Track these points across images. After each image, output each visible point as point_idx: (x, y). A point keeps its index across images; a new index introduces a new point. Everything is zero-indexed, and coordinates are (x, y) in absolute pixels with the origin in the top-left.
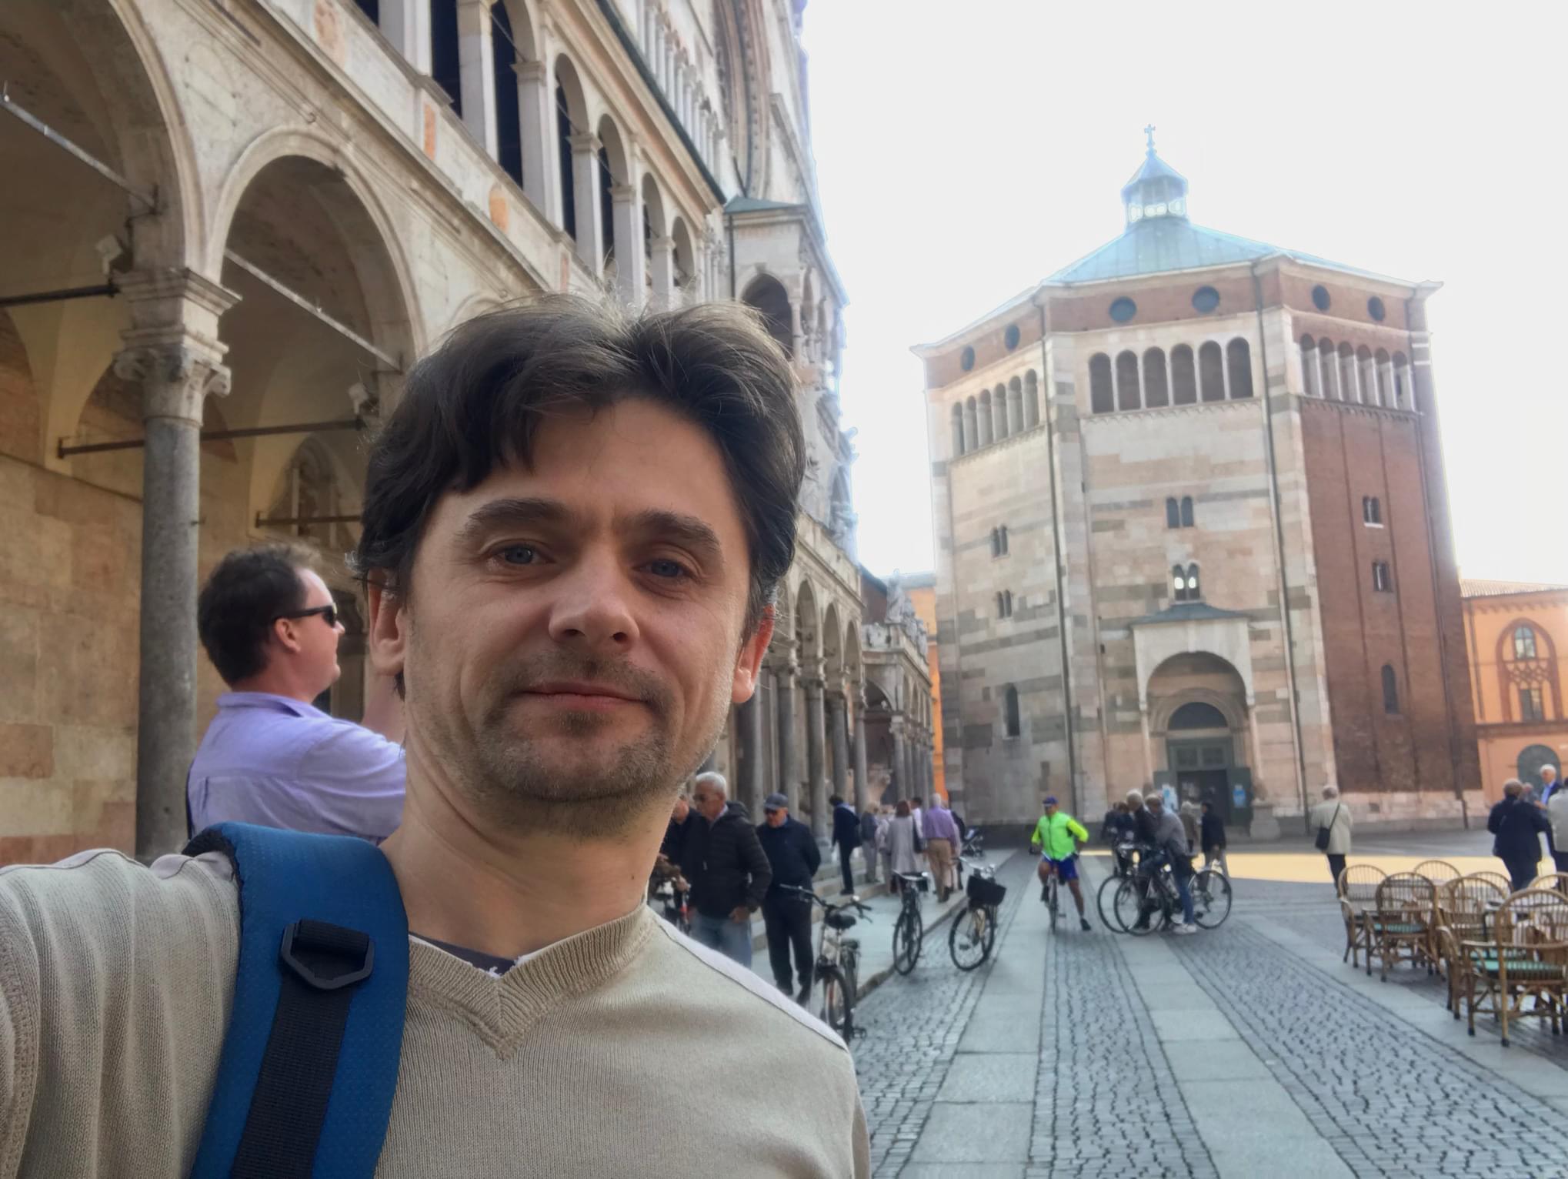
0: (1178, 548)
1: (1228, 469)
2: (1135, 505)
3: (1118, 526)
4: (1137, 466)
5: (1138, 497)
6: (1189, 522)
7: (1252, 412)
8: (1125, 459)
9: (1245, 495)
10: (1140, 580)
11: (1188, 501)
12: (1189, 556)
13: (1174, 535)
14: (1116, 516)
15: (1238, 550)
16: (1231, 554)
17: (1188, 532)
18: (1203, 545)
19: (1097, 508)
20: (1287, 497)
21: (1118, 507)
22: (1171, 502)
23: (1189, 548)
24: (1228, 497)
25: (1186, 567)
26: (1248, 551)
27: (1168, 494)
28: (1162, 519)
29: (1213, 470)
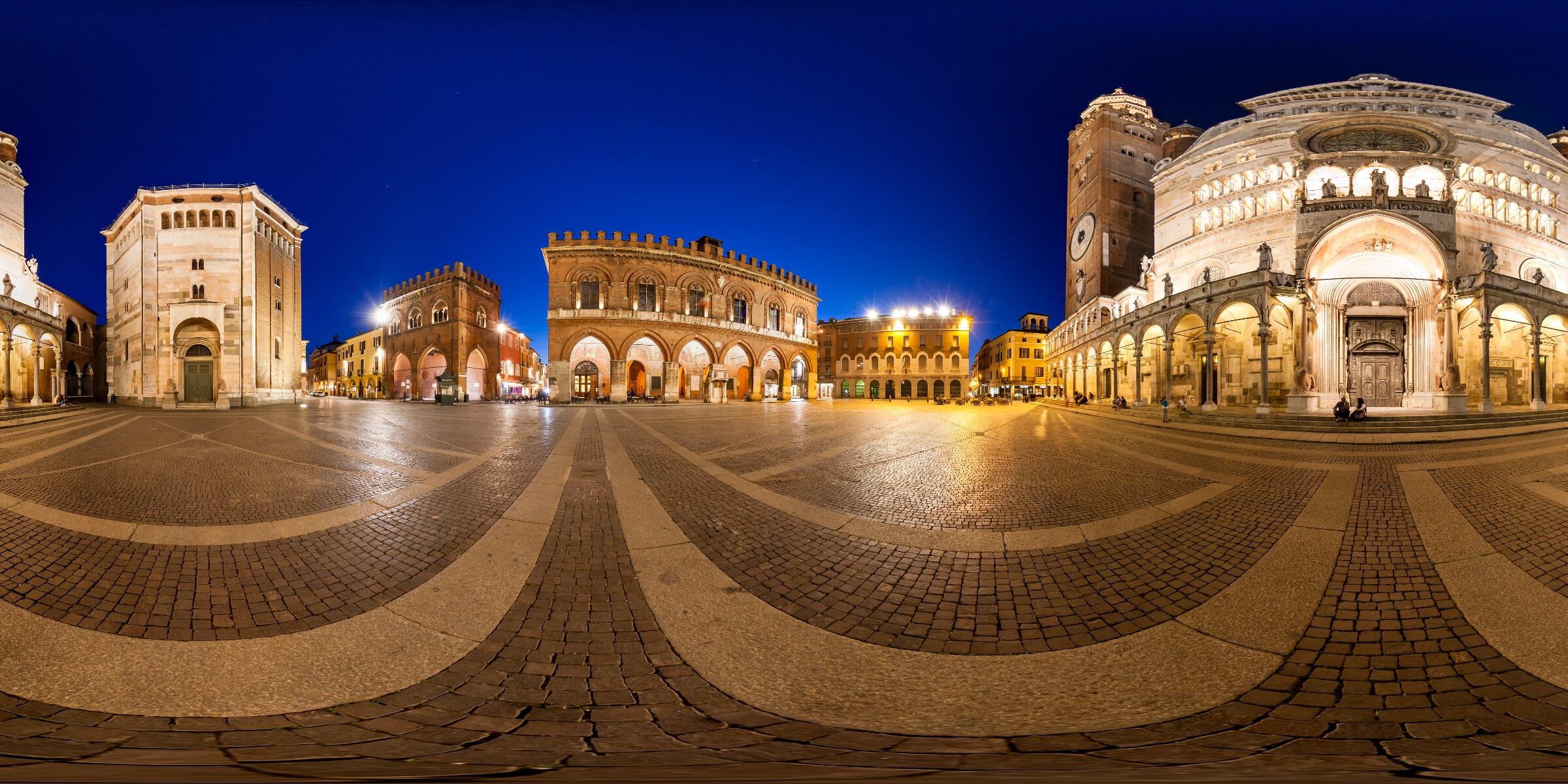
0: (196, 278)
1: (221, 250)
2: (177, 261)
3: (170, 269)
4: (180, 248)
5: (179, 259)
6: (202, 267)
7: (236, 232)
8: (175, 245)
9: (228, 260)
10: (177, 290)
11: (202, 261)
12: (201, 282)
13: (194, 273)
14: (169, 265)
15: (223, 280)
16: (220, 281)
17: (201, 271)
18: (207, 277)
19: (162, 262)
20: (246, 262)
21: (170, 262)
22: (194, 261)
23: (201, 278)
24: (220, 260)
25: (198, 286)
26: (227, 281)
27: (193, 258)
28: (190, 266)
29: (215, 250)
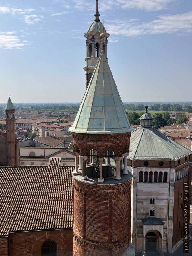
0: (152, 207)
1: (161, 194)
3: (142, 202)
4: (146, 192)
5: (146, 198)
6: (154, 203)
7: (167, 185)
8: (144, 191)
9: (164, 199)
10: (145, 212)
11: (154, 199)
12: (153, 209)
13: (151, 205)
15: (161, 209)
17: (154, 205)
18: (156, 207)
19: (138, 199)
21: (142, 199)
22: (151, 199)
24: (161, 199)
25: (152, 211)
26: (163, 209)
27: (151, 198)
28: (149, 202)
29: (159, 194)
